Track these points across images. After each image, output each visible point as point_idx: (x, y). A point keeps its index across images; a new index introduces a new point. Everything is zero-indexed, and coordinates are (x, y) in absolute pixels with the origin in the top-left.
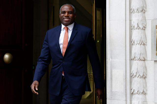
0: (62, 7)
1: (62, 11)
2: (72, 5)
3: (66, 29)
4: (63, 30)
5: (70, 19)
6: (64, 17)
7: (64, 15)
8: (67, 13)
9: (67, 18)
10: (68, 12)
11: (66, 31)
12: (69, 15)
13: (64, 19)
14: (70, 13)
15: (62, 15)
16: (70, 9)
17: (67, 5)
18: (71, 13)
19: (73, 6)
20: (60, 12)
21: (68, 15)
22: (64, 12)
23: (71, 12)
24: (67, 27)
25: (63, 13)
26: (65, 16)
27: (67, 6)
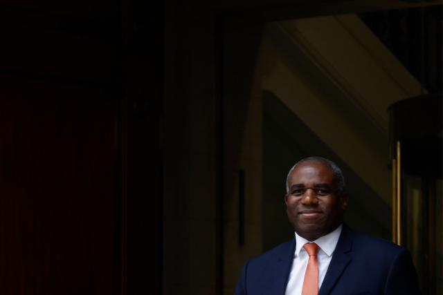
0: (292, 169)
1: (292, 184)
2: (330, 162)
3: (312, 252)
4: (300, 255)
5: (322, 212)
6: (301, 208)
7: (301, 199)
8: (309, 192)
9: (312, 209)
10: (316, 189)
11: (310, 259)
12: (320, 198)
13: (301, 213)
14: (323, 191)
15: (294, 199)
16: (321, 175)
17: (312, 160)
18: (325, 192)
19: (334, 166)
20: (288, 190)
21: (315, 200)
22: (301, 189)
23: (324, 185)
24: (315, 242)
25: (299, 191)
26: (304, 205)
27: (312, 166)
